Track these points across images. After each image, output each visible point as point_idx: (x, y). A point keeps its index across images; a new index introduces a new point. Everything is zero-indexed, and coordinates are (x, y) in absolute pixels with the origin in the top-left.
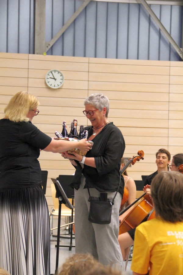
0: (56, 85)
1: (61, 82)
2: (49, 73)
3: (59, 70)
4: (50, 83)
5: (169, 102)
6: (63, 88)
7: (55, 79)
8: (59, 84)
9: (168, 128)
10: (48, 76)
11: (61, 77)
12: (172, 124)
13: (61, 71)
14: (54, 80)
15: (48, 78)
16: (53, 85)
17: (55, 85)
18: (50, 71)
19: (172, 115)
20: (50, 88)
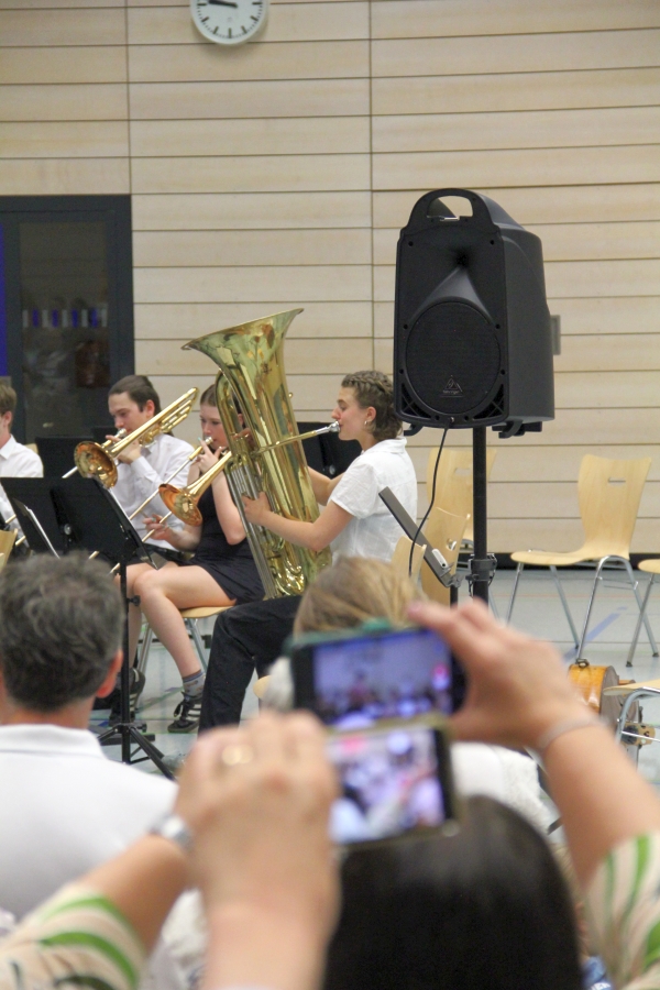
0: (237, 31)
1: (255, 16)
4: (211, 24)
6: (268, 38)
8: (248, 23)
14: (227, 9)
15: (204, 5)
16: (223, 31)
17: (230, 31)
20: (213, 44)
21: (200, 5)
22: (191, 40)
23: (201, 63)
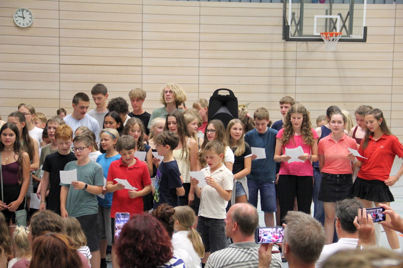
0: (25, 24)
1: (30, 21)
2: (17, 11)
3: (27, 9)
4: (19, 22)
5: (142, 40)
6: (33, 26)
7: (24, 18)
8: (28, 22)
9: (142, 66)
10: (17, 14)
11: (30, 16)
12: (146, 62)
13: (29, 10)
14: (22, 18)
15: (17, 17)
16: (22, 24)
18: (18, 9)
19: (145, 53)
20: (19, 27)
21: (16, 17)
22: (13, 25)
23: (15, 31)
